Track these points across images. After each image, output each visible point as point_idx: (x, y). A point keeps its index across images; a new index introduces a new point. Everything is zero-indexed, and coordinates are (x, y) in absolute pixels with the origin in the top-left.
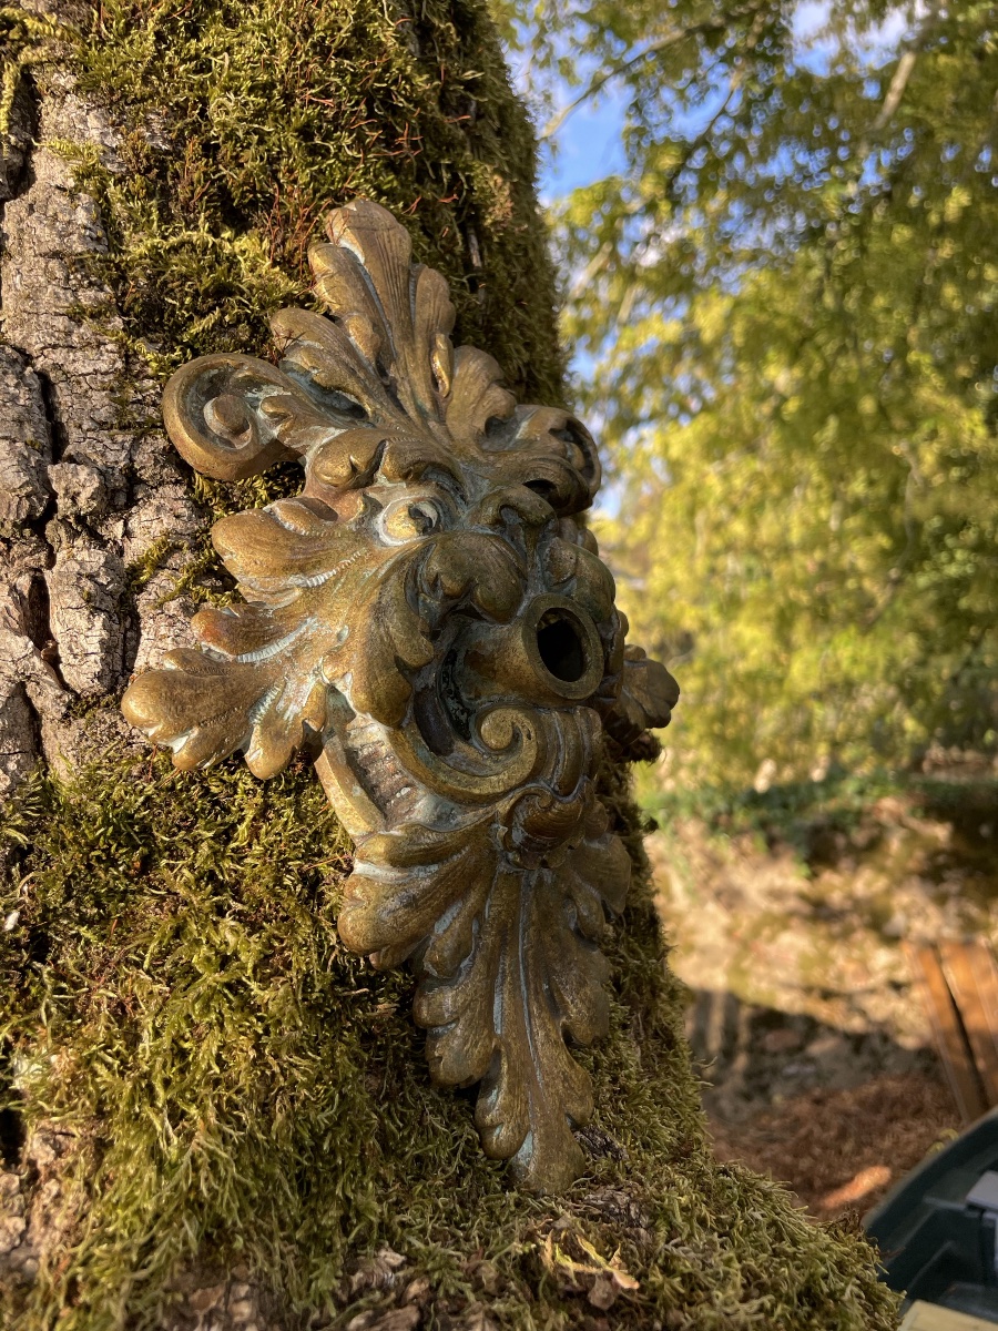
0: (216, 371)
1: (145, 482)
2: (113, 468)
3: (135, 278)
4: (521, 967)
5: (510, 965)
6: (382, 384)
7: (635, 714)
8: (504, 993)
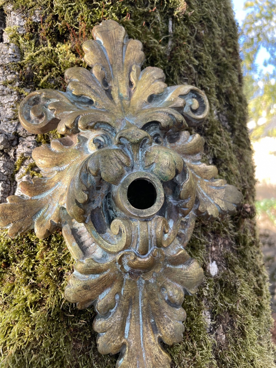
0: (34, 97)
1: (21, 136)
2: (10, 133)
3: (26, 68)
4: (140, 313)
5: (134, 312)
6: (104, 89)
7: (212, 211)
8: (131, 323)
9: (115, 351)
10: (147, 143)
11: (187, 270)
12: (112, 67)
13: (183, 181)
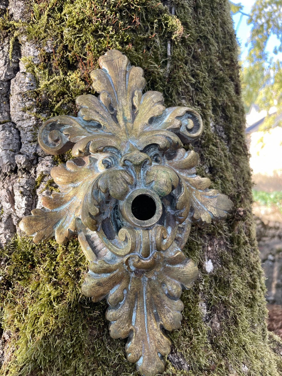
0: (51, 123)
1: (40, 156)
2: (31, 154)
4: (145, 304)
5: (139, 304)
6: (110, 114)
7: (205, 218)
8: (137, 313)
9: (124, 336)
10: (147, 163)
11: (184, 269)
12: (117, 93)
13: (179, 194)
